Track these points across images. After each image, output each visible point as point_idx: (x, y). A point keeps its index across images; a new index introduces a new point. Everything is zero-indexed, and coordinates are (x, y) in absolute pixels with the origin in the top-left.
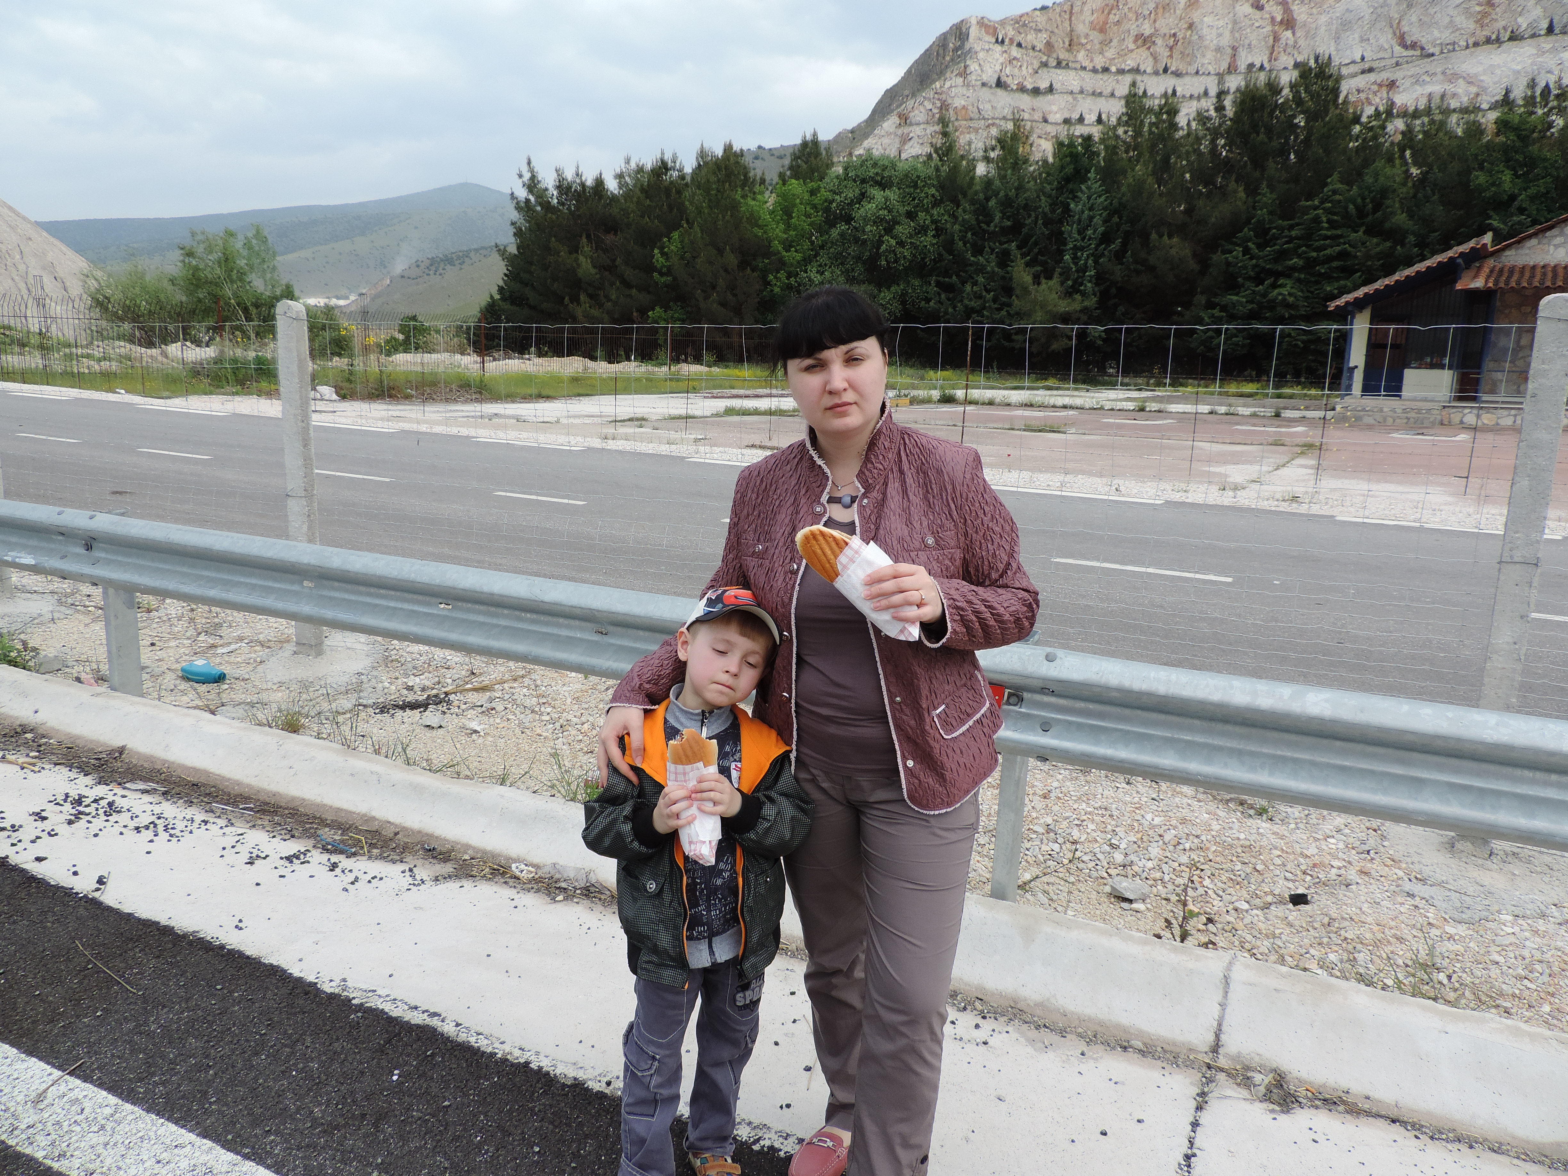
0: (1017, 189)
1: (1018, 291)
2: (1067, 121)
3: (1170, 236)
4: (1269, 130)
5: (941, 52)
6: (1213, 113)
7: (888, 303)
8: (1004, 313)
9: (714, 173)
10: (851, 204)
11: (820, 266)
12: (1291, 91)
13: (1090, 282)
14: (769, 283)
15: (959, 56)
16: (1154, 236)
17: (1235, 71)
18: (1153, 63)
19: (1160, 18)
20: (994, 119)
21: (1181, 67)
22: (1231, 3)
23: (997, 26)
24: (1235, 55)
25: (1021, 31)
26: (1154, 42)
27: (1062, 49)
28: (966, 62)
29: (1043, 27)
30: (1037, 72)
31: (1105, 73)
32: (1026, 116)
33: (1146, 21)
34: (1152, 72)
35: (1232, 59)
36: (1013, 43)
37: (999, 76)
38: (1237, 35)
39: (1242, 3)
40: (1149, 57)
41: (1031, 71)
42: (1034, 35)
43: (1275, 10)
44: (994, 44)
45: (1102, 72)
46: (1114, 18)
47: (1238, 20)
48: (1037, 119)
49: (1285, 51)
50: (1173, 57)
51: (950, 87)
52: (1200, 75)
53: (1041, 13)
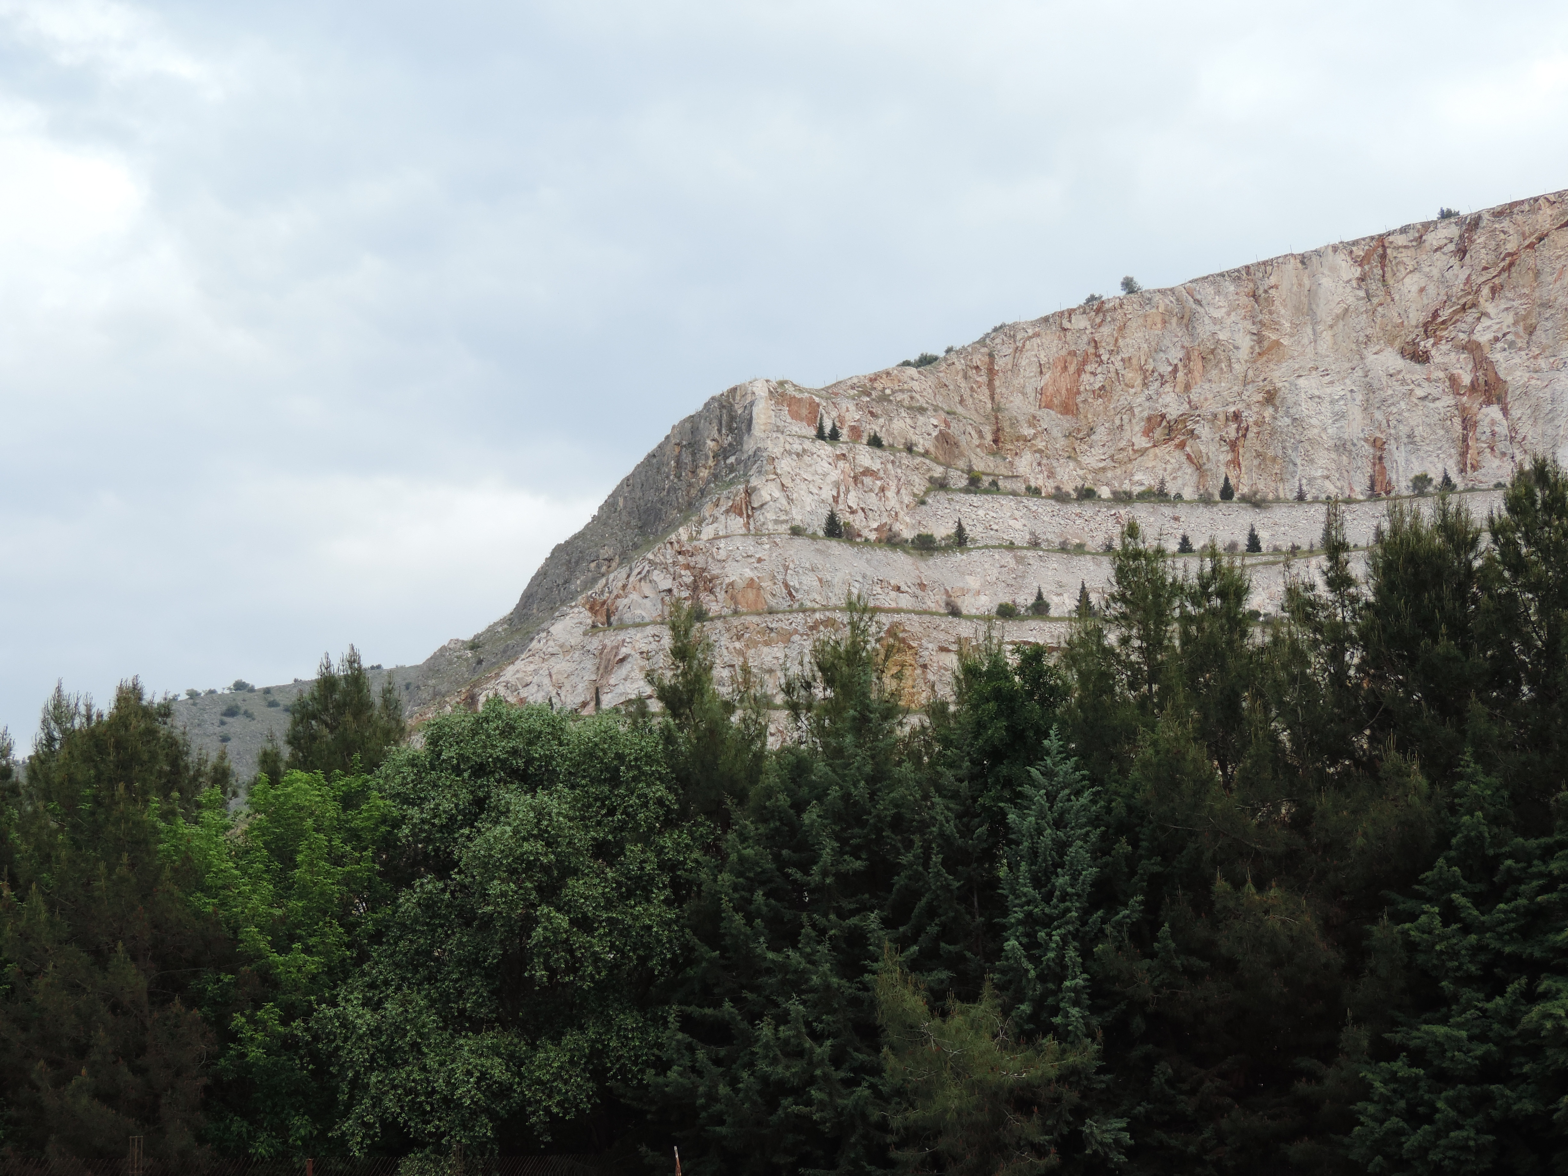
0: (872, 780)
1: (893, 1035)
2: (1007, 612)
3: (1261, 886)
4: (1458, 630)
5: (687, 458)
6: (1323, 591)
7: (557, 1076)
8: (863, 1091)
9: (88, 759)
10: (450, 826)
11: (372, 986)
12: (1495, 541)
13: (1076, 1003)
14: (233, 1037)
15: (732, 469)
16: (1221, 885)
17: (1388, 493)
18: (1195, 478)
19: (1198, 379)
20: (828, 610)
21: (1261, 486)
22: (1354, 347)
23: (817, 400)
24: (1381, 458)
25: (877, 410)
26: (1192, 431)
27: (978, 450)
28: (748, 481)
29: (927, 403)
30: (923, 503)
31: (1086, 502)
32: (905, 601)
33: (1168, 388)
34: (1196, 497)
35: (1377, 467)
36: (860, 436)
37: (832, 511)
38: (1379, 415)
39: (1378, 347)
40: (1185, 466)
41: (907, 499)
42: (908, 420)
43: (1455, 361)
44: (813, 441)
45: (1077, 499)
46: (1092, 380)
47: (1376, 385)
48: (933, 607)
49: (1492, 449)
50: (1239, 464)
51: (714, 539)
52: (1309, 503)
53: (919, 372)
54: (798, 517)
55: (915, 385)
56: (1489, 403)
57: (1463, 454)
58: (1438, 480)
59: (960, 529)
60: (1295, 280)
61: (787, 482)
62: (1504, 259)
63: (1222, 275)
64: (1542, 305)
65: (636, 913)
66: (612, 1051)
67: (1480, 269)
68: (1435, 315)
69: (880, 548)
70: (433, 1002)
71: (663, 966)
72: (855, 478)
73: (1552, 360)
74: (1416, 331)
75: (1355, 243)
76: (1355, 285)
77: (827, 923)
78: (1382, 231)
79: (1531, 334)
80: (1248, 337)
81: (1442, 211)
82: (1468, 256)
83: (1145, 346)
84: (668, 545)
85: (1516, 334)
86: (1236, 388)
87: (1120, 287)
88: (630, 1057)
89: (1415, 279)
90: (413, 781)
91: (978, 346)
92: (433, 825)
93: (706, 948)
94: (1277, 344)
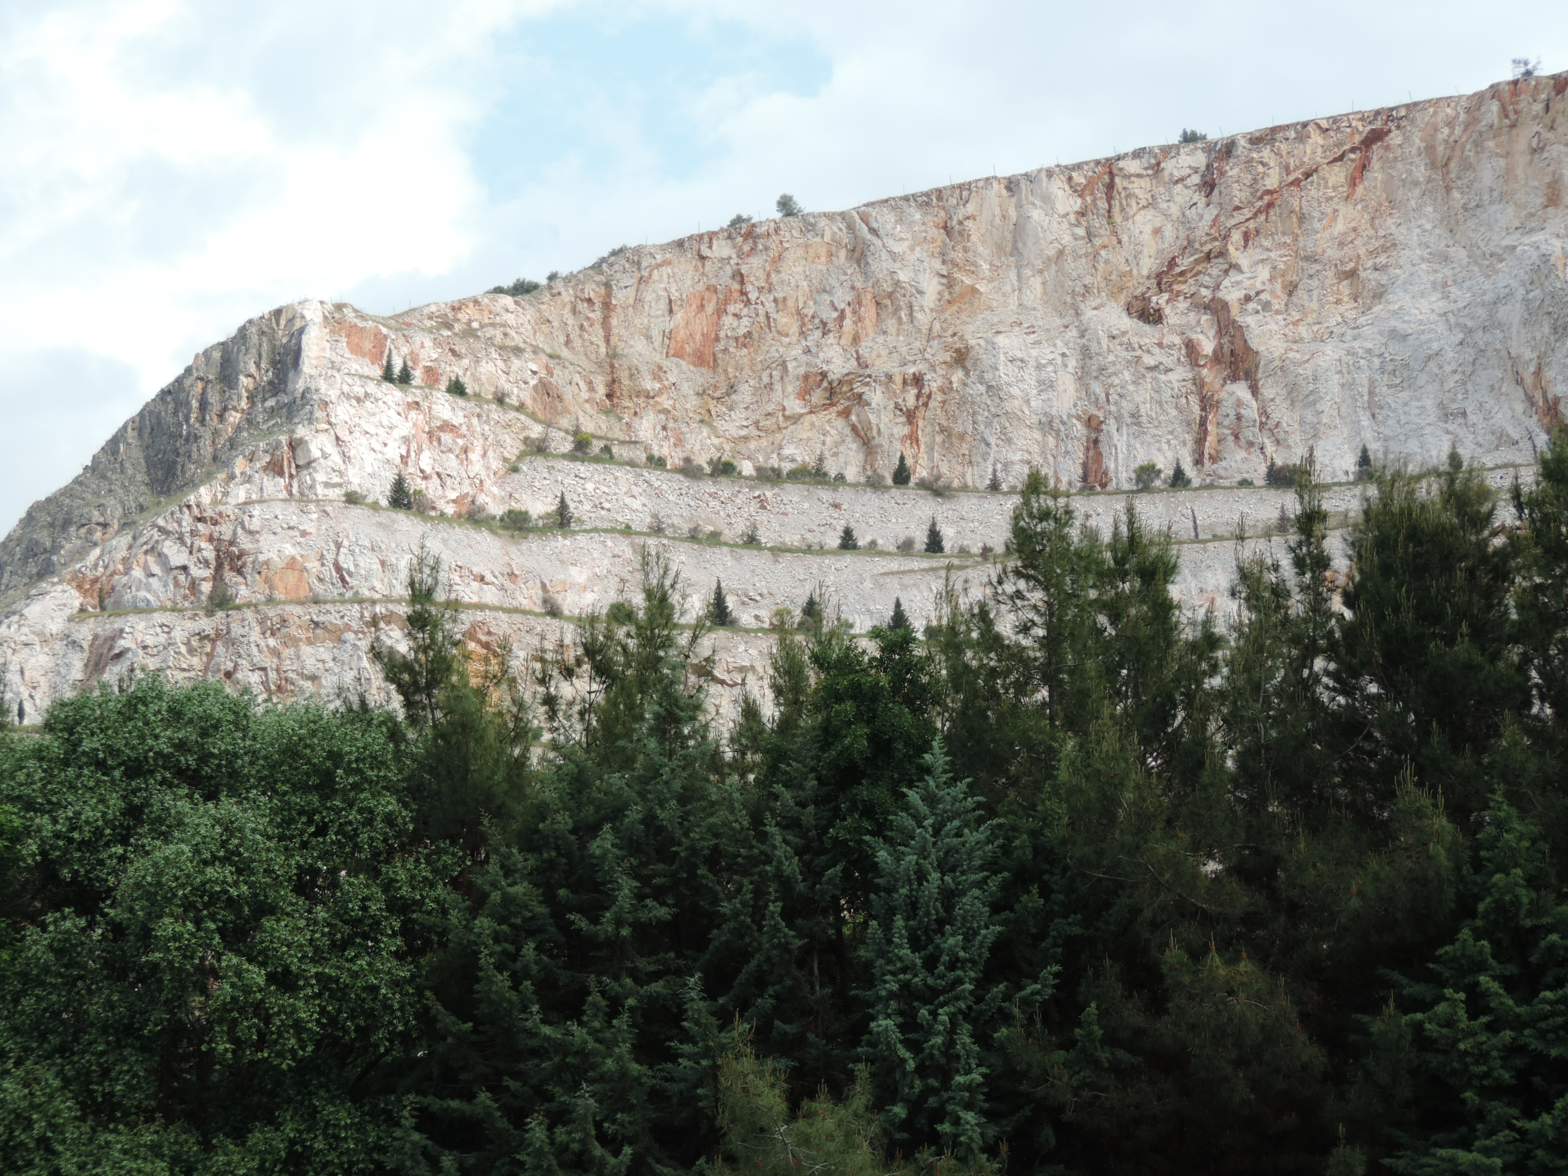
0: (683, 799)
3: (1228, 956)
5: (213, 398)
10: (95, 843)
15: (273, 414)
17: (1104, 485)
18: (861, 456)
19: (870, 331)
20: (392, 602)
21: (944, 469)
22: (1069, 299)
23: (384, 330)
24: (1096, 442)
25: (460, 348)
26: (860, 396)
27: (587, 406)
28: (293, 431)
29: (525, 342)
30: (515, 470)
31: (723, 479)
32: (490, 595)
33: (831, 339)
34: (862, 480)
35: (1091, 453)
36: (437, 381)
37: (399, 475)
38: (1097, 388)
39: (1099, 301)
40: (849, 439)
41: (496, 464)
42: (500, 363)
43: (1194, 323)
44: (379, 383)
45: (712, 475)
46: (735, 324)
47: (1094, 348)
48: (526, 604)
49: (1237, 437)
50: (917, 441)
51: (245, 503)
52: (1005, 494)
53: (516, 302)
54: (356, 480)
55: (510, 318)
56: (1234, 378)
57: (1200, 441)
58: (1168, 472)
59: (563, 506)
60: (997, 211)
61: (344, 435)
62: (1261, 198)
63: (906, 199)
64: (1306, 259)
65: (355, 968)
66: (317, 1154)
67: (1230, 208)
68: (1172, 263)
69: (460, 525)
70: (67, 1082)
71: (391, 1041)
72: (430, 434)
73: (1315, 328)
74: (1148, 283)
75: (1078, 167)
76: (1073, 221)
77: (619, 989)
78: (1111, 154)
79: (1290, 294)
80: (936, 280)
81: (1185, 133)
82: (1216, 191)
83: (805, 284)
84: (185, 510)
85: (1273, 292)
86: (917, 344)
87: (775, 207)
88: (342, 1164)
89: (1149, 217)
90: (41, 779)
91: (591, 272)
92: (71, 840)
93: (453, 1018)
94: (974, 290)
